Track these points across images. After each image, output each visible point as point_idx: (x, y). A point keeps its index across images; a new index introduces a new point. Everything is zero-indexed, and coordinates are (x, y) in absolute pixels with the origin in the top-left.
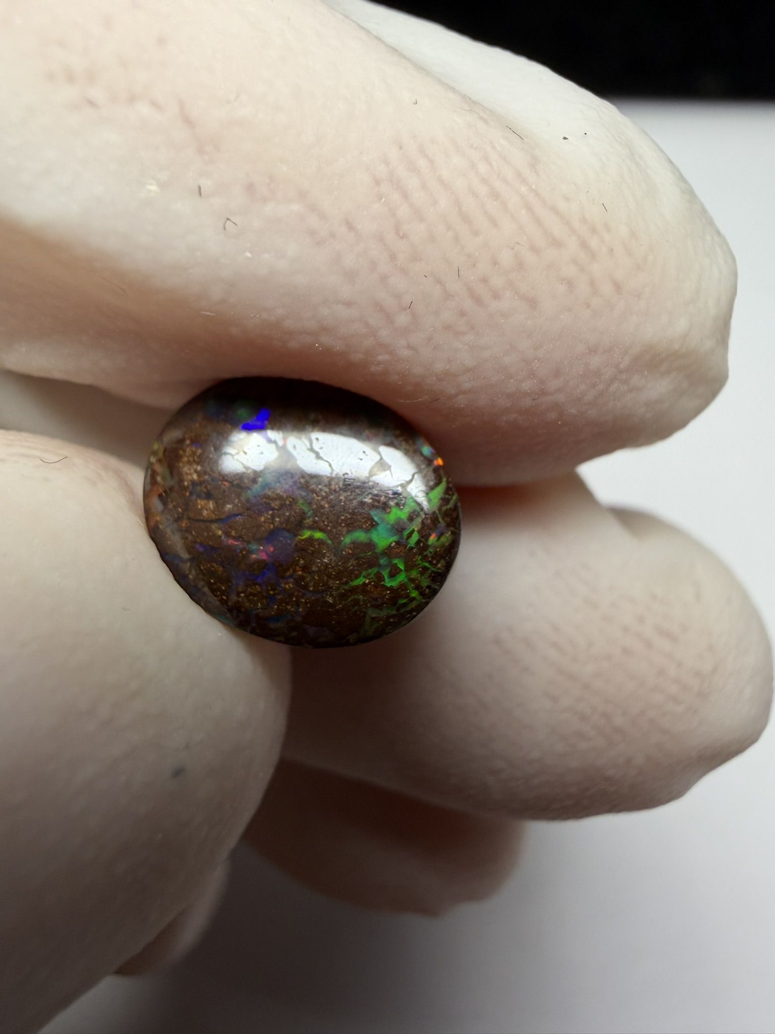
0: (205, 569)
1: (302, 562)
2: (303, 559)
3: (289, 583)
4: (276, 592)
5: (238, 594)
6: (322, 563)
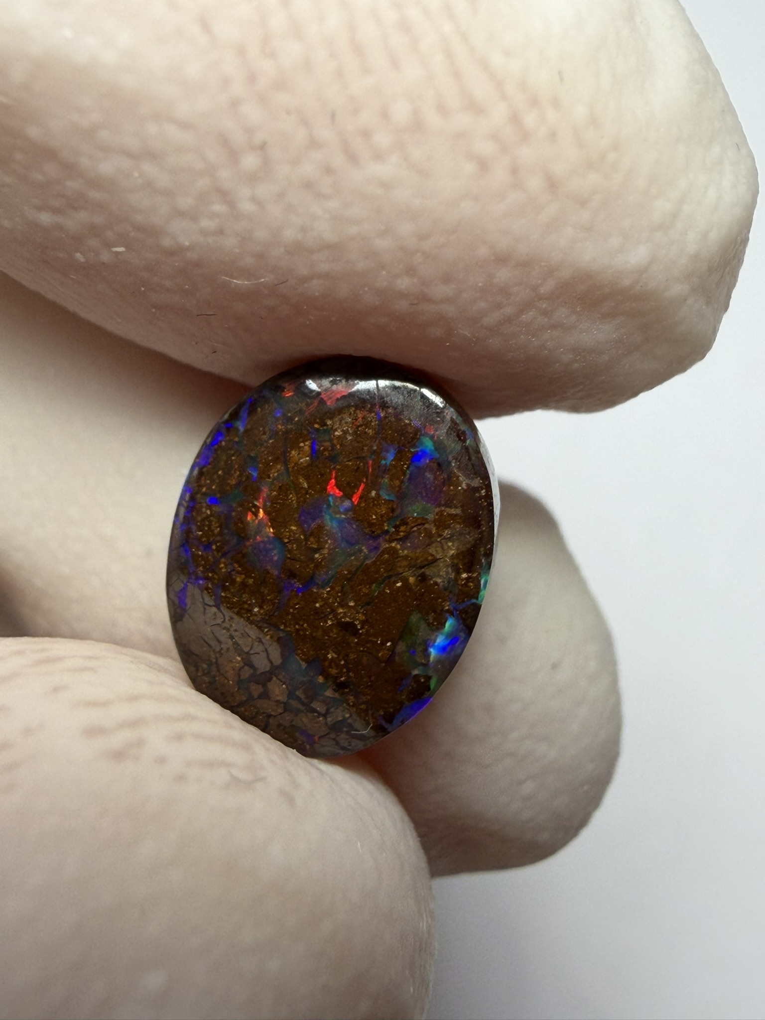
0: (232, 461)
3: (226, 568)
4: (215, 552)
6: (252, 606)
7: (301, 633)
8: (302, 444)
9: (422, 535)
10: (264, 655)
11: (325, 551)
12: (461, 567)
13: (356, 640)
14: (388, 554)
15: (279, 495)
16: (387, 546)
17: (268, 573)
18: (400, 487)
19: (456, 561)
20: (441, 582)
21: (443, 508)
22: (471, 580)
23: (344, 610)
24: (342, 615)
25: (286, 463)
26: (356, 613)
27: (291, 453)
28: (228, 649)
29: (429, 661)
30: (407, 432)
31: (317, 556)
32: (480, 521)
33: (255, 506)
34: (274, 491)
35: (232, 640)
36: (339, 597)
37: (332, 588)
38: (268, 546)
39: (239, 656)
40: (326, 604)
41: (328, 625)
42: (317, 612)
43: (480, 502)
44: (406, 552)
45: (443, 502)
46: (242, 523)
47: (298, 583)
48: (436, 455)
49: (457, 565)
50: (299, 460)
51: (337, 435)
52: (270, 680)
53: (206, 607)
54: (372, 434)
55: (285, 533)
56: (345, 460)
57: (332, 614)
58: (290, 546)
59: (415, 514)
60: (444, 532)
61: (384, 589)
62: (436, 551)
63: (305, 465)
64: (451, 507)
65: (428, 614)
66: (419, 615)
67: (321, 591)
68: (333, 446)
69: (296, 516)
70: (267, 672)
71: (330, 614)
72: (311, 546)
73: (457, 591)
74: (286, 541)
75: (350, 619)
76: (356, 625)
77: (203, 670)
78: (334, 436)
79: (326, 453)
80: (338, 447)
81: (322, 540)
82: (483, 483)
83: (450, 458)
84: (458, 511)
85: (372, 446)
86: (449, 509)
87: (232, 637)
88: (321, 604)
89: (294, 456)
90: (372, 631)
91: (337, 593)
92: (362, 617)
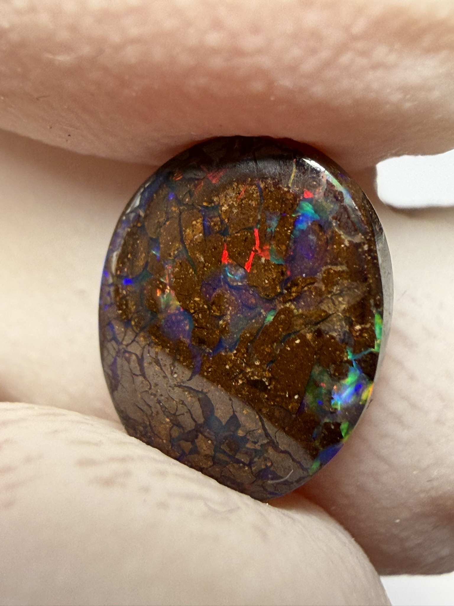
0: (138, 244)
8: (194, 223)
9: (314, 294)
10: (188, 416)
11: (228, 318)
12: (353, 319)
13: (266, 396)
14: (284, 314)
15: (181, 270)
16: (282, 307)
17: (181, 342)
18: (286, 251)
19: (347, 315)
20: (337, 336)
21: (329, 267)
22: (365, 331)
23: (251, 368)
24: (250, 374)
25: (182, 241)
26: (263, 372)
27: (185, 232)
28: (158, 413)
29: (336, 409)
30: (288, 199)
31: (221, 322)
32: (366, 274)
33: (161, 283)
34: (176, 267)
35: (159, 404)
36: (245, 358)
37: (238, 350)
38: (179, 317)
39: (168, 417)
40: (234, 365)
41: (239, 384)
42: (228, 373)
43: (364, 257)
44: (300, 311)
45: (329, 261)
46: (153, 299)
47: (208, 349)
48: (317, 217)
49: (350, 318)
50: (194, 237)
51: (224, 210)
52: (197, 437)
53: (134, 376)
54: (255, 205)
55: (190, 304)
56: (234, 232)
57: (241, 374)
58: (196, 316)
59: (304, 275)
60: (333, 289)
61: (285, 346)
62: (328, 307)
63: (199, 241)
64: (336, 265)
65: (328, 367)
66: (321, 368)
67: (229, 354)
68: (222, 221)
69: (198, 288)
70: (194, 430)
71: (239, 374)
72: (215, 313)
73: (353, 343)
74: (192, 311)
75: (258, 376)
76: (264, 383)
77: (141, 432)
78: (221, 211)
79: (217, 228)
80: (226, 220)
81: (223, 308)
82: (365, 237)
83: (330, 218)
84: (344, 268)
85: (256, 216)
86: (335, 267)
87: (159, 402)
88: (231, 365)
89: (189, 234)
90: (279, 386)
91: (243, 354)
92: (269, 374)
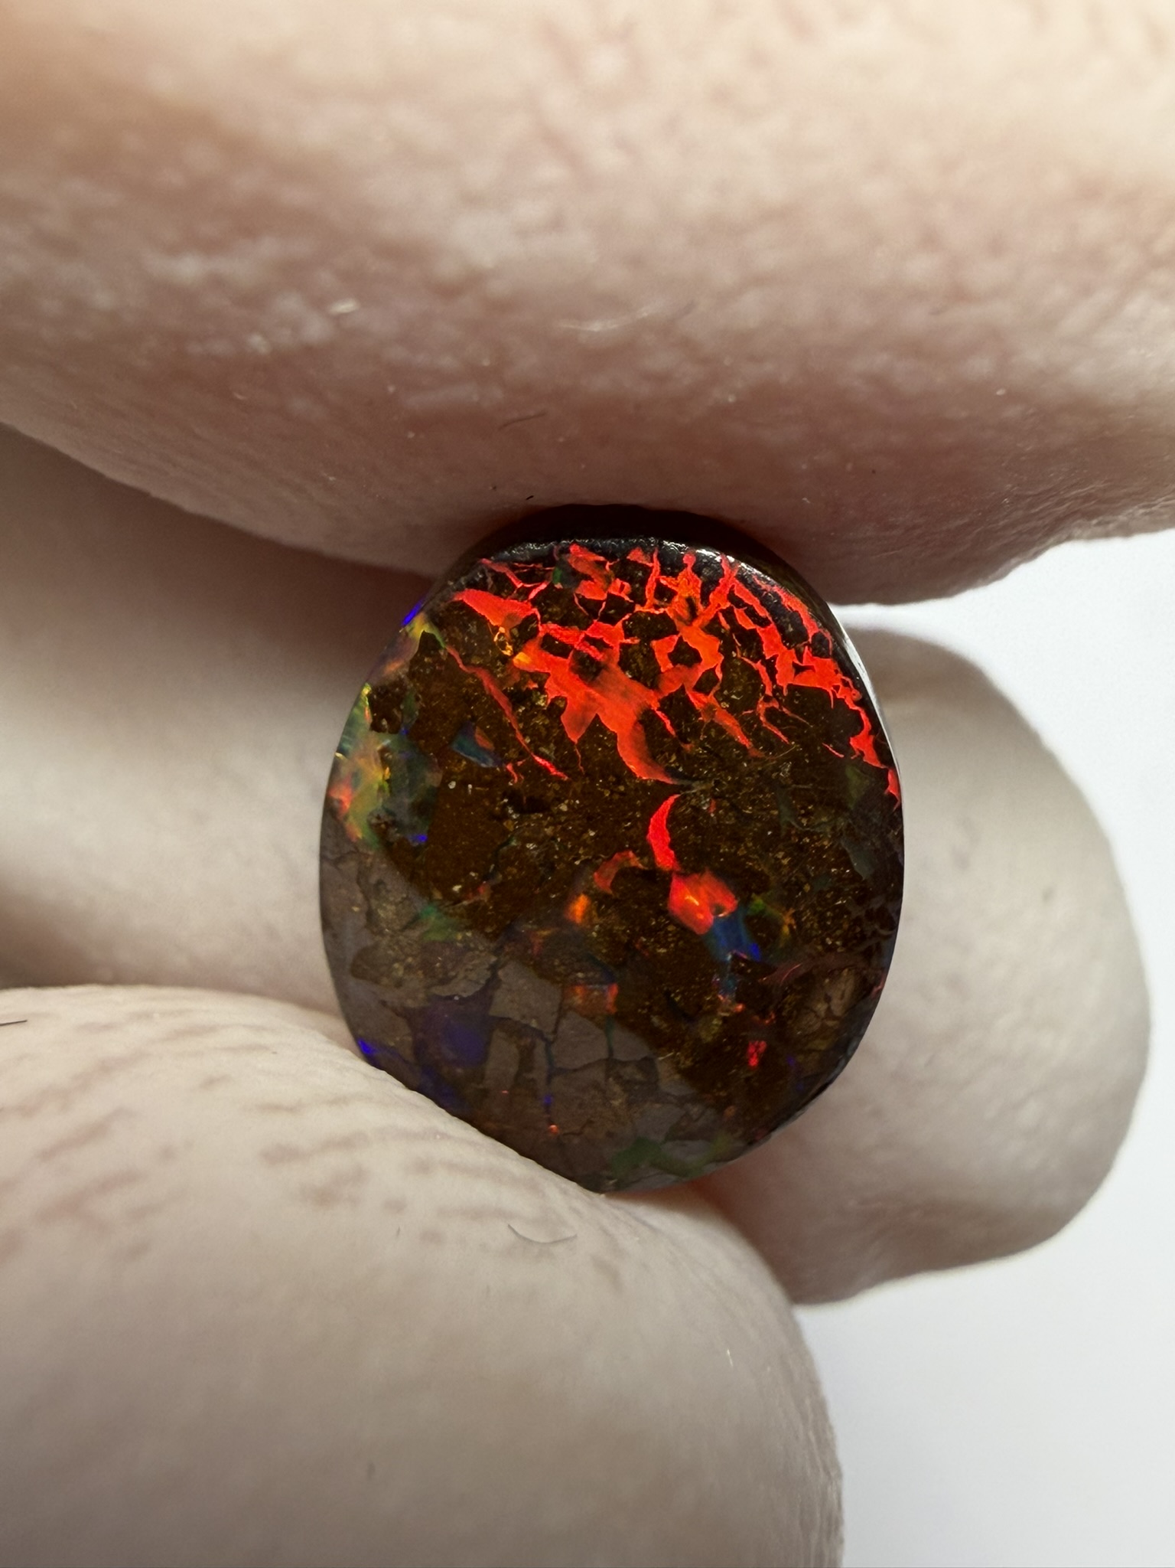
1: (724, 849)
2: (719, 847)
3: (777, 859)
4: (803, 880)
5: (831, 949)
7: (612, 779)
13: (510, 782)
15: (699, 997)
23: (544, 834)
24: (545, 823)
25: (698, 1045)
26: (520, 829)
33: (741, 971)
36: (557, 853)
40: (578, 838)
41: (567, 801)
42: (591, 821)
55: (675, 942)
57: (563, 821)
61: (480, 877)
69: (660, 971)
71: (566, 822)
75: (529, 820)
76: (516, 811)
88: (585, 836)
89: (687, 1058)
90: (487, 804)
91: (560, 859)
92: (507, 824)
